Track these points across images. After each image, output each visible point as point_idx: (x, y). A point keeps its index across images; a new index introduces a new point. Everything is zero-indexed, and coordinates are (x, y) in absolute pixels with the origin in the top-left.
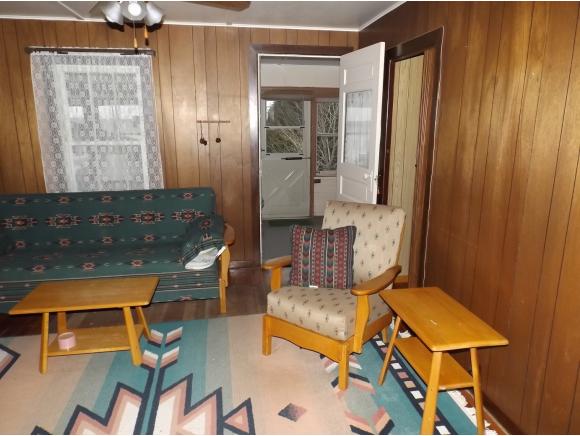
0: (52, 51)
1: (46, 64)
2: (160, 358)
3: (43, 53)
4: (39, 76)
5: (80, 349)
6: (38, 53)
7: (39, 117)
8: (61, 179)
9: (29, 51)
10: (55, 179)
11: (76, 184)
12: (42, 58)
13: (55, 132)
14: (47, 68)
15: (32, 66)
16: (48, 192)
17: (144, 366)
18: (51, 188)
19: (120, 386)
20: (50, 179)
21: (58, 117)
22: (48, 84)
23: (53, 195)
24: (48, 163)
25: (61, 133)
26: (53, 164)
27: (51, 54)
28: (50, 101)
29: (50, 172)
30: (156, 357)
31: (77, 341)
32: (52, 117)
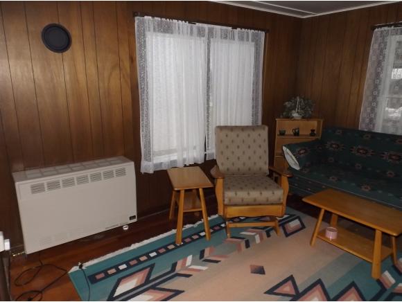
0: (390, 26)
1: (383, 36)
2: (396, 284)
3: (383, 29)
4: (376, 46)
5: (338, 243)
6: (380, 29)
7: (368, 75)
8: (371, 120)
9: (373, 29)
10: (367, 121)
11: (380, 127)
12: (382, 32)
13: (376, 87)
14: (383, 39)
15: (373, 39)
16: (359, 129)
17: (379, 282)
18: (362, 126)
19: (353, 285)
20: (364, 120)
21: (382, 76)
22: (381, 51)
23: (363, 132)
24: (365, 110)
25: (381, 87)
26: (369, 110)
27: (389, 28)
28: (379, 63)
29: (365, 115)
30: (393, 281)
31: (338, 236)
32: (378, 75)
